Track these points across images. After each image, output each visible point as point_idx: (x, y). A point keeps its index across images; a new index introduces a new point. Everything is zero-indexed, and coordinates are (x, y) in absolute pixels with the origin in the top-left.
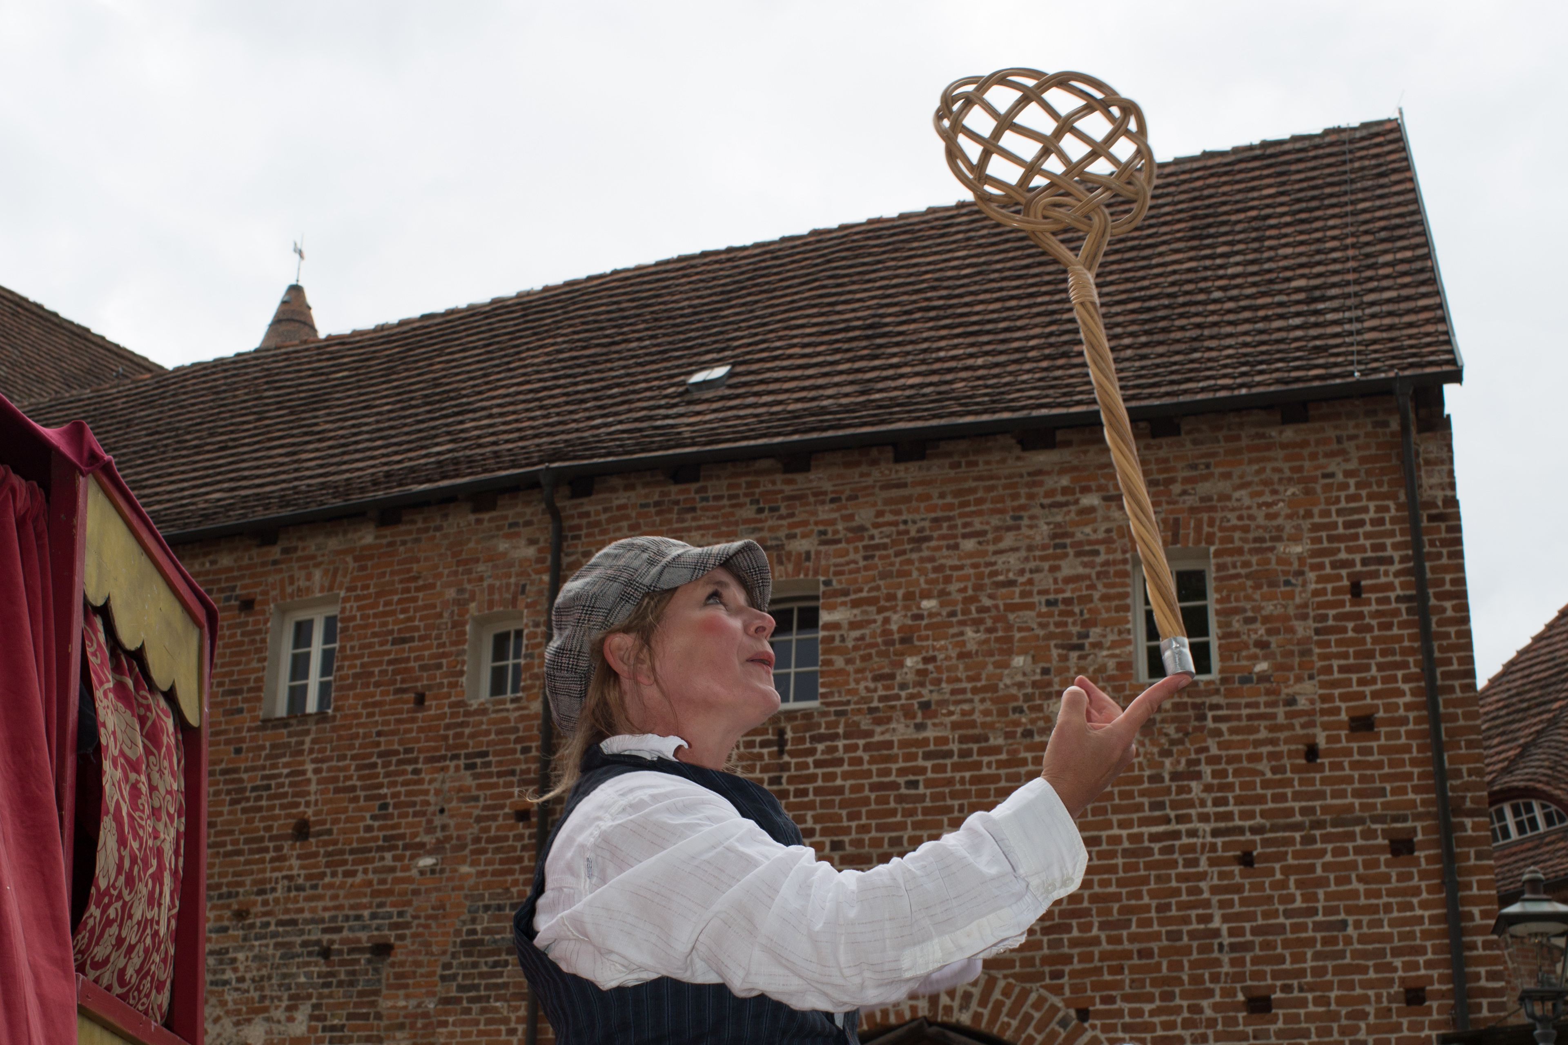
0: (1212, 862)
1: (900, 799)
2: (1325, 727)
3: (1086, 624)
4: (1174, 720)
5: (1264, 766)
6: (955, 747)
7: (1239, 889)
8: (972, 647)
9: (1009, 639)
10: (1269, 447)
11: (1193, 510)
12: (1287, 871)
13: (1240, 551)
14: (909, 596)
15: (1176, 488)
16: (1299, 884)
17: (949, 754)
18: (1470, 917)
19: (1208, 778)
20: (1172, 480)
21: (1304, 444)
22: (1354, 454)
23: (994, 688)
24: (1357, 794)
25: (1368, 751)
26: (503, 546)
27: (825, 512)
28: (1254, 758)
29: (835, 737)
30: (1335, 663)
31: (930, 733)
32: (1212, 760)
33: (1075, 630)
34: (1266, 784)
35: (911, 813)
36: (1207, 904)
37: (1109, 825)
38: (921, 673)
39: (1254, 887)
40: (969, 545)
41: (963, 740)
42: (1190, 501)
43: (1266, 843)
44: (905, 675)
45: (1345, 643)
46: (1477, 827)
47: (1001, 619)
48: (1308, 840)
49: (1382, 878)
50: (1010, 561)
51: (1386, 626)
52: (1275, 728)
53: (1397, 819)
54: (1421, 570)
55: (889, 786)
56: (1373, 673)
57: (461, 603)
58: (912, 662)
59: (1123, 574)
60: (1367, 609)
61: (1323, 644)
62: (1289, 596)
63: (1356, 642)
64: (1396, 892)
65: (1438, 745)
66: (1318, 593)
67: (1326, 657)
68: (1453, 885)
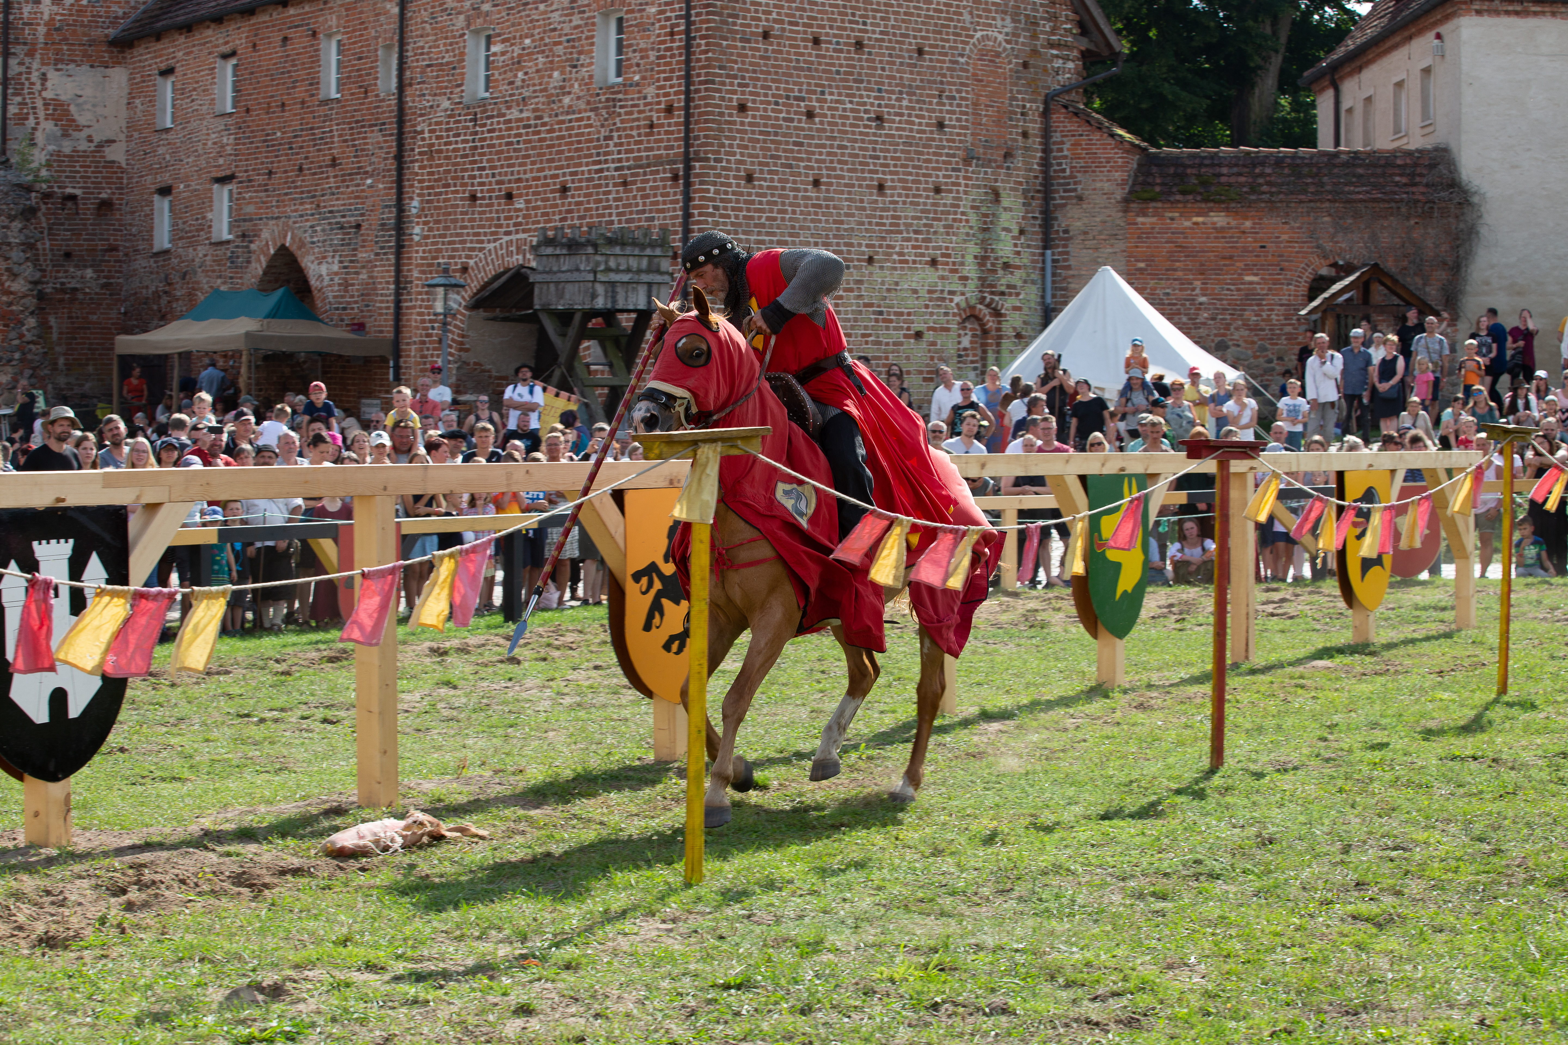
0: (615, 185)
1: (515, 150)
2: (658, 111)
3: (580, 53)
4: (606, 107)
5: (634, 133)
6: (532, 122)
7: (619, 199)
8: (540, 66)
9: (552, 62)
13: (633, 11)
14: (521, 37)
17: (529, 126)
18: (692, 215)
23: (546, 90)
24: (667, 148)
25: (669, 125)
26: (388, 6)
28: (631, 128)
29: (492, 117)
30: (662, 76)
31: (525, 115)
32: (618, 130)
33: (575, 56)
34: (636, 143)
35: (517, 158)
36: (610, 207)
37: (580, 165)
38: (523, 81)
39: (628, 198)
40: (542, 7)
41: (536, 118)
43: (633, 175)
44: (519, 83)
45: (666, 64)
46: (701, 167)
47: (551, 50)
48: (645, 174)
49: (667, 195)
50: (556, 17)
51: (680, 55)
52: (640, 112)
53: (675, 163)
54: (689, 24)
55: (511, 144)
56: (675, 81)
57: (377, 38)
58: (520, 75)
59: (594, 24)
60: (675, 45)
61: (659, 65)
62: (649, 37)
63: (670, 64)
64: (672, 202)
65: (687, 123)
66: (659, 35)
67: (659, 72)
68: (688, 199)
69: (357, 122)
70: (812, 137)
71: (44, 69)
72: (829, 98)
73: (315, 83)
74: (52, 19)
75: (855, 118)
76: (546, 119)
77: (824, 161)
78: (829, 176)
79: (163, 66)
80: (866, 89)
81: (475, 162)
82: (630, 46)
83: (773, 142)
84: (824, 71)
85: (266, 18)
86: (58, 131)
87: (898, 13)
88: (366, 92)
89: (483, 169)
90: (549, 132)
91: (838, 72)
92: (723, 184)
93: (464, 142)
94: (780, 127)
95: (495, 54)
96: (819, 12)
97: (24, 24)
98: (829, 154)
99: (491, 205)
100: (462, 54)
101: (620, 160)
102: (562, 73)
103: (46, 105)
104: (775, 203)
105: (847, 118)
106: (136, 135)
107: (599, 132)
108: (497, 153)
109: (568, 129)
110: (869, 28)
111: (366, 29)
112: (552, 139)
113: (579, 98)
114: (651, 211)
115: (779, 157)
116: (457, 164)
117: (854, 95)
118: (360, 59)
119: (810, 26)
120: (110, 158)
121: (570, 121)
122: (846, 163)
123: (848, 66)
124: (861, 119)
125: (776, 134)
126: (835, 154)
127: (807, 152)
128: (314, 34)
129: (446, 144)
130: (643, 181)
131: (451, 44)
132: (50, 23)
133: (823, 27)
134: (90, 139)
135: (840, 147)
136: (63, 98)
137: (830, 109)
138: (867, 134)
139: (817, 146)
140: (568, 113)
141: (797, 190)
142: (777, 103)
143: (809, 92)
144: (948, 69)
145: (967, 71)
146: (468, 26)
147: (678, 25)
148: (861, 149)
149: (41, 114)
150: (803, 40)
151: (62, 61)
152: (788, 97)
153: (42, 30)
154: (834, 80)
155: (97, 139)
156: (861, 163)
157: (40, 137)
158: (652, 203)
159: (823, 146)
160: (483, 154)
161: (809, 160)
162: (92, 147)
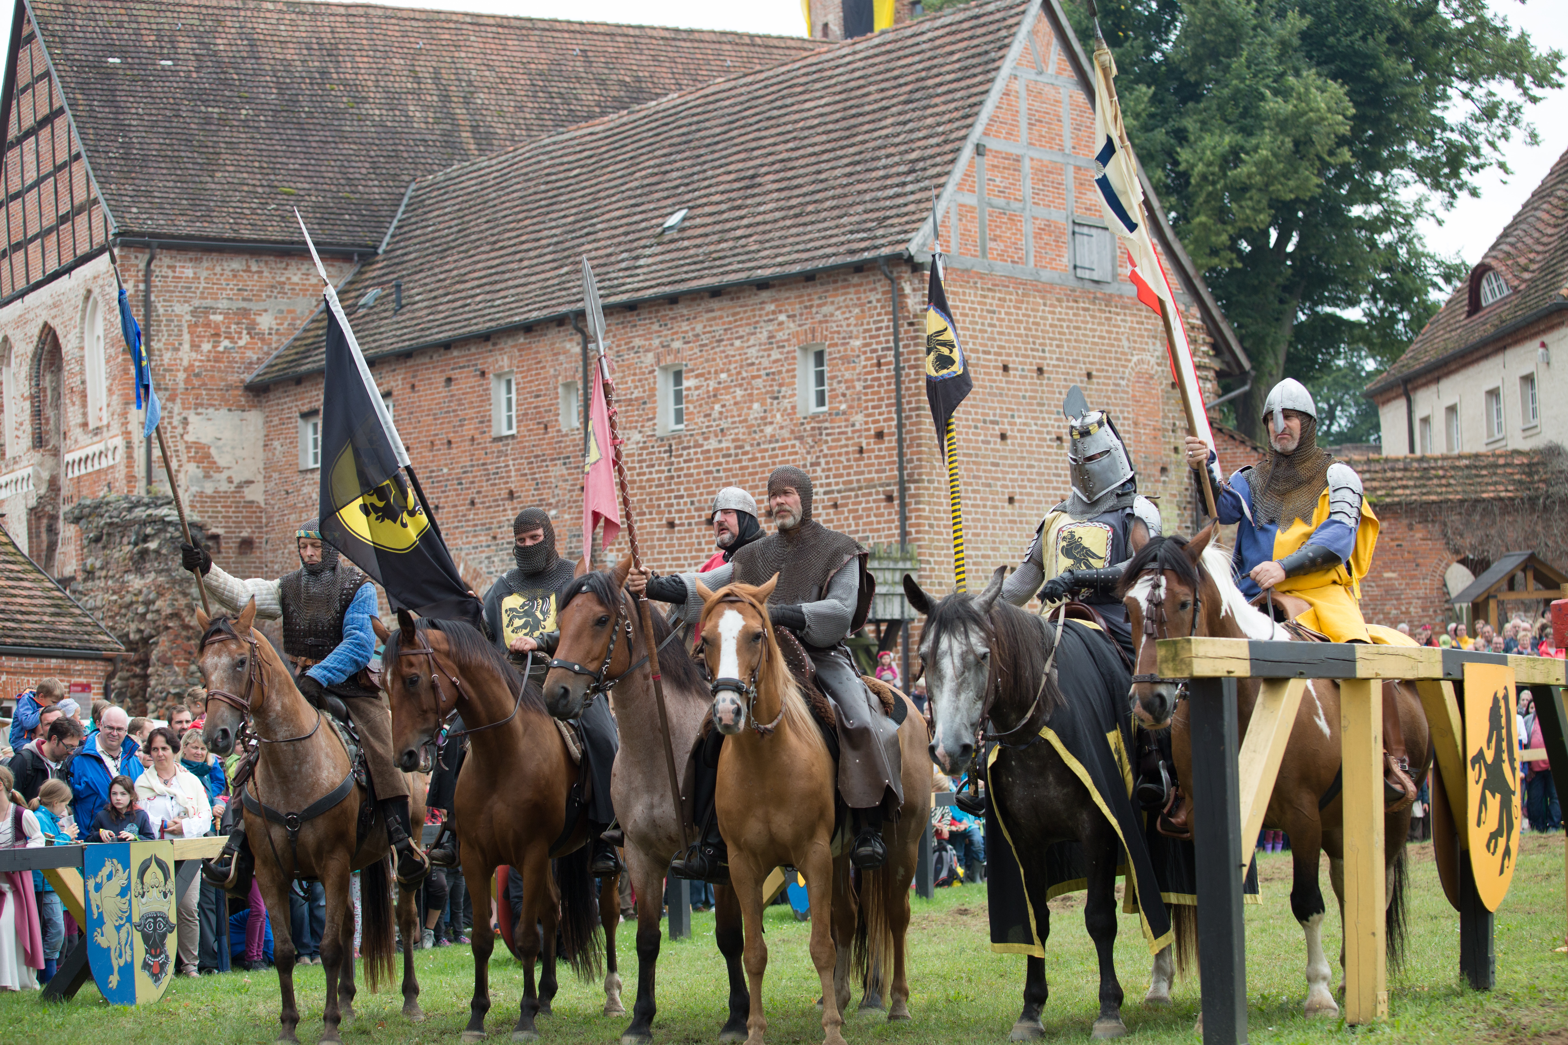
0: (824, 508)
1: (715, 479)
2: (867, 437)
3: (781, 385)
4: (812, 436)
5: (843, 459)
6: (732, 451)
8: (739, 399)
9: (751, 395)
10: (848, 287)
11: (820, 322)
12: (850, 511)
13: (836, 345)
14: (716, 372)
15: (814, 310)
16: (854, 518)
17: (730, 455)
18: (910, 533)
19: (823, 465)
20: (811, 306)
21: (861, 285)
22: (880, 290)
23: (746, 421)
24: (877, 472)
25: (880, 450)
26: (568, 345)
27: (685, 326)
28: (840, 454)
29: (689, 448)
30: (870, 404)
31: (724, 445)
32: (825, 456)
33: (776, 388)
34: (845, 468)
38: (721, 413)
39: (839, 520)
40: (738, 343)
41: (736, 448)
42: (819, 317)
43: (843, 498)
44: (715, 414)
45: (873, 393)
46: (917, 488)
47: (749, 383)
48: (857, 496)
49: (882, 515)
50: (753, 352)
51: (889, 384)
52: (847, 439)
53: (888, 485)
54: (897, 355)
55: (711, 472)
56: (884, 409)
57: (556, 377)
58: (717, 407)
59: (794, 358)
60: (882, 375)
61: (866, 394)
62: (854, 369)
63: (878, 393)
64: (886, 522)
65: (900, 447)
66: (865, 367)
67: (866, 401)
68: (904, 519)
69: (537, 456)
70: (1006, 458)
71: (185, 413)
72: (1017, 420)
73: (485, 421)
74: (191, 365)
75: (1040, 439)
76: (747, 448)
77: (1016, 480)
78: (1021, 494)
79: (305, 409)
80: (1048, 412)
81: (672, 491)
82: (835, 377)
83: (974, 463)
84: (1013, 396)
85: (427, 360)
86: (200, 473)
87: (1068, 341)
88: (546, 428)
89: (682, 497)
90: (750, 460)
91: (1024, 397)
92: (935, 504)
93: (657, 472)
94: (980, 449)
95: (688, 389)
96: (1007, 341)
97: (165, 370)
98: (1020, 473)
99: (692, 531)
100: (653, 389)
101: (829, 485)
102: (762, 405)
103: (188, 448)
104: (979, 520)
105: (1033, 439)
106: (275, 475)
107: (805, 459)
108: (695, 482)
109: (770, 457)
110: (1047, 355)
111: (543, 368)
112: (754, 467)
113: (782, 428)
114: (864, 531)
115: (979, 477)
116: (653, 493)
117: (1037, 418)
118: (537, 396)
119: (1000, 354)
120: (249, 498)
121: (773, 449)
122: (1034, 481)
123: (1032, 391)
124: (1045, 440)
125: (977, 456)
126: (1025, 473)
127: (1003, 472)
128: (483, 374)
129: (639, 475)
130: (854, 504)
131: (640, 380)
132: (189, 369)
133: (1009, 355)
134: (230, 480)
135: (1030, 466)
136: (203, 441)
137: (1019, 431)
138: (1050, 454)
139: (1011, 466)
140: (770, 442)
141: (995, 507)
142: (976, 427)
143: (1002, 416)
144: (1113, 391)
145: (1127, 393)
146: (658, 362)
147: (885, 356)
148: (1046, 468)
149: (183, 457)
150: (995, 367)
151: (202, 405)
152: (985, 422)
153: (181, 376)
154: (1021, 404)
155: (236, 480)
156: (1046, 481)
157: (182, 479)
158: (865, 524)
159: (1015, 466)
160: (681, 483)
161: (1004, 479)
162: (232, 488)
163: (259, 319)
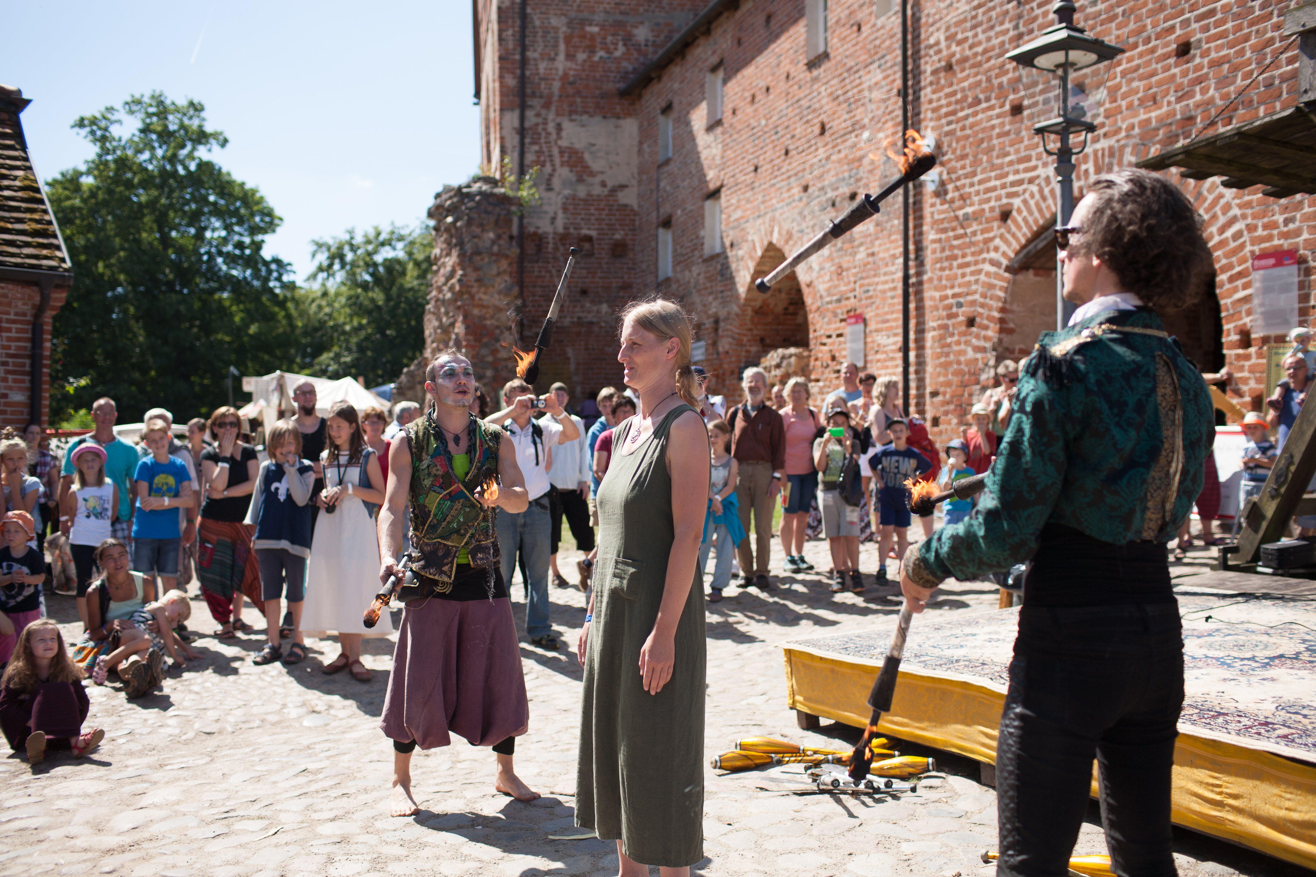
69: (849, 69)
71: (559, 120)
73: (800, 48)
74: (566, 74)
79: (664, 104)
85: (751, 5)
86: (573, 177)
88: (859, 28)
93: (1000, 36)
97: (541, 79)
103: (562, 152)
106: (644, 177)
116: (992, 67)
120: (623, 201)
132: (564, 77)
134: (603, 184)
136: (578, 146)
149: (557, 161)
151: (576, 112)
153: (557, 85)
155: (610, 184)
157: (556, 183)
162: (606, 191)
163: (635, 31)
